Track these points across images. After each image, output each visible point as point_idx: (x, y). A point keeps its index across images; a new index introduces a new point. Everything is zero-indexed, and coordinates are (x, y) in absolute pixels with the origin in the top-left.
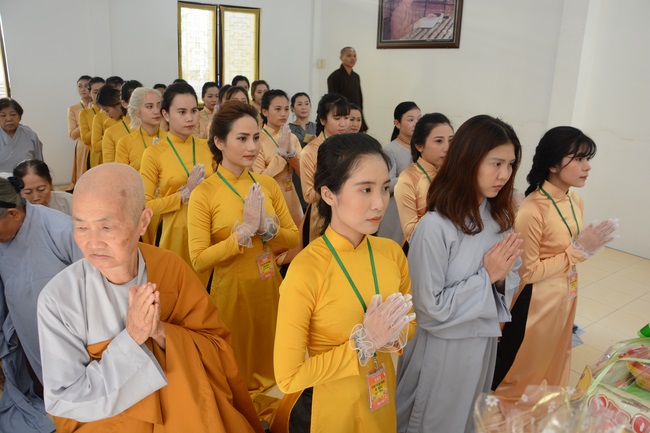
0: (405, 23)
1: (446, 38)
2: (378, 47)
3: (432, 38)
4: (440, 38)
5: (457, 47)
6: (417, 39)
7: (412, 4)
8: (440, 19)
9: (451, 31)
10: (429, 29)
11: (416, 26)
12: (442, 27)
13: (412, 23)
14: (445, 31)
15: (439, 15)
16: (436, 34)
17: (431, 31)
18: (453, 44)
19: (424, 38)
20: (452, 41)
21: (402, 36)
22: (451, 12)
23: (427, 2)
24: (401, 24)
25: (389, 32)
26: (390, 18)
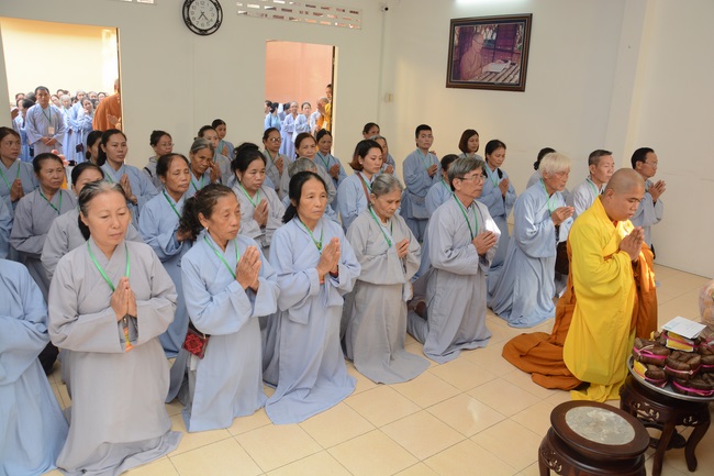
0: (475, 66)
1: (513, 82)
2: (448, 86)
3: (500, 81)
4: (507, 82)
5: (523, 91)
6: (486, 81)
7: (481, 51)
8: (507, 65)
9: (517, 77)
10: (497, 73)
11: (485, 69)
12: (509, 72)
13: (481, 67)
14: (512, 76)
15: (506, 62)
16: (503, 78)
17: (499, 75)
18: (519, 87)
19: (493, 81)
20: (518, 85)
21: (471, 78)
22: (517, 59)
23: (495, 49)
24: (471, 66)
25: (459, 72)
26: (459, 61)
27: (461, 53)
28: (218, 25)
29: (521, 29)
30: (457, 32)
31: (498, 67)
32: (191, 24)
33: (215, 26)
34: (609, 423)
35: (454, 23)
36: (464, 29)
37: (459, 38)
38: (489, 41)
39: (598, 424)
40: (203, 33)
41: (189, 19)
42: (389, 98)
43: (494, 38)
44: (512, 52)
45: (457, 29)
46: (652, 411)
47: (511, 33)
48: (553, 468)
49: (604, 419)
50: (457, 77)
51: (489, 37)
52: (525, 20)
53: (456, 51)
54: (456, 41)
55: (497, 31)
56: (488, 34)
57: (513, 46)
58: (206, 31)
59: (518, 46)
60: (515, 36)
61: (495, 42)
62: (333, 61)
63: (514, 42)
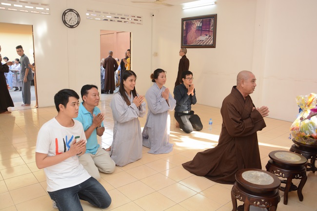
0: (193, 38)
1: (210, 44)
3: (204, 44)
4: (207, 44)
5: (215, 48)
6: (198, 44)
7: (196, 31)
8: (207, 37)
9: (212, 42)
10: (203, 41)
11: (197, 39)
12: (208, 40)
13: (196, 38)
14: (210, 41)
15: (207, 35)
16: (206, 42)
18: (213, 46)
19: (201, 44)
21: (192, 43)
22: (211, 34)
23: (202, 30)
25: (186, 41)
26: (186, 36)
27: (187, 33)
28: (78, 23)
29: (212, 21)
30: (184, 24)
31: (203, 38)
32: (66, 23)
33: (77, 24)
34: (262, 176)
35: (183, 20)
36: (187, 22)
37: (185, 26)
38: (199, 27)
39: (257, 177)
40: (72, 27)
41: (65, 21)
42: (156, 54)
43: (201, 25)
44: (209, 31)
45: (184, 22)
46: (281, 173)
47: (208, 23)
48: (238, 199)
49: (259, 175)
50: (185, 44)
51: (199, 25)
52: (214, 17)
53: (184, 32)
54: (184, 28)
55: (202, 22)
56: (198, 24)
57: (209, 28)
58: (73, 26)
59: (212, 28)
60: (210, 24)
61: (201, 27)
62: (130, 39)
63: (210, 26)
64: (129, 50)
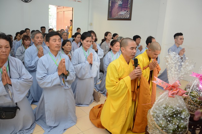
0: (116, 13)
1: (127, 17)
2: (108, 20)
3: (123, 17)
4: (125, 17)
5: (131, 20)
6: (119, 17)
7: (118, 8)
8: (126, 12)
9: (129, 16)
10: (122, 15)
11: (119, 14)
13: (118, 13)
14: (127, 15)
16: (124, 16)
17: (123, 15)
18: (129, 19)
19: (121, 17)
20: (129, 18)
21: (115, 17)
22: (129, 10)
23: (122, 7)
24: (115, 13)
25: (111, 15)
26: (111, 11)
27: (112, 9)
29: (130, 0)
30: (110, 2)
31: (123, 13)
36: (112, 1)
37: (111, 4)
38: (120, 4)
42: (91, 24)
43: (122, 3)
44: (127, 8)
50: (111, 17)
51: (120, 3)
53: (110, 8)
55: (122, 1)
56: (120, 2)
57: (127, 6)
59: (129, 5)
60: (128, 2)
61: (121, 5)
62: (73, 12)
63: (128, 4)
64: (72, 21)
